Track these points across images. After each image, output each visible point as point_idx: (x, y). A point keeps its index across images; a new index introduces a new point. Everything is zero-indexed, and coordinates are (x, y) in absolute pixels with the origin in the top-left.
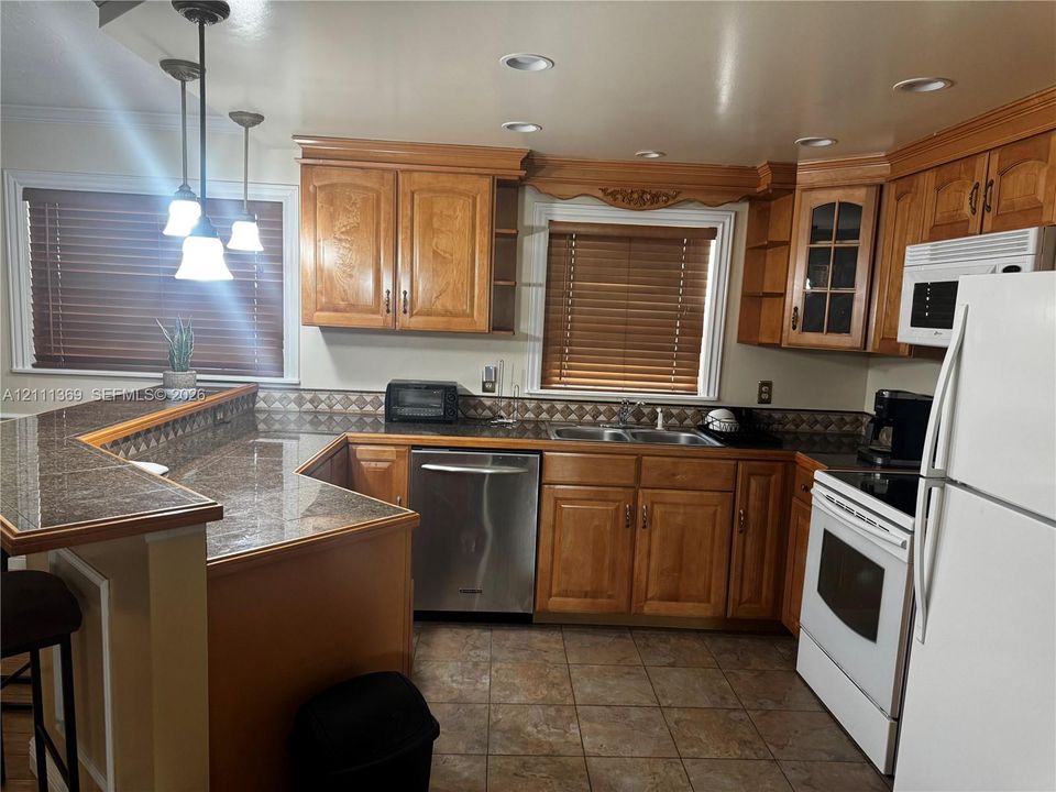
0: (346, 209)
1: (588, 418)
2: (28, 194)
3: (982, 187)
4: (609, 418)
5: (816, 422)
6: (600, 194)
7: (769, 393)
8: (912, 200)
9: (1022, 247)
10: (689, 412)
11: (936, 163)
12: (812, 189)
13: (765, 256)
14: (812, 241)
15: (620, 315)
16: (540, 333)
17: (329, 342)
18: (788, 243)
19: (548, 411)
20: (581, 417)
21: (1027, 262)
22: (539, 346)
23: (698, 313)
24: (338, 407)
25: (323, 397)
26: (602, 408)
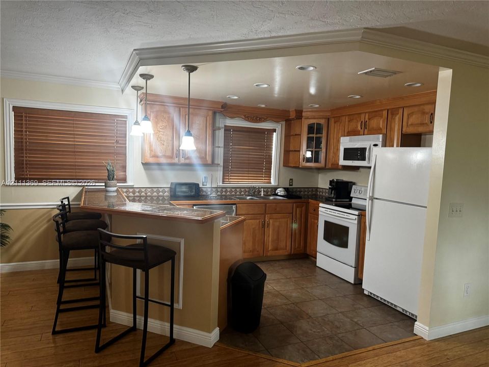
0: (162, 120)
1: (238, 193)
2: (15, 108)
3: (363, 122)
4: (245, 193)
5: (305, 191)
6: (243, 117)
7: (292, 182)
8: (341, 123)
9: (378, 139)
10: (269, 190)
11: (348, 114)
12: (308, 118)
13: (290, 138)
14: (308, 134)
15: (246, 157)
16: (222, 164)
17: (145, 169)
18: (300, 135)
19: (225, 192)
20: (236, 193)
21: (380, 144)
22: (222, 168)
23: (270, 157)
24: (149, 194)
25: (143, 190)
26: (243, 190)
